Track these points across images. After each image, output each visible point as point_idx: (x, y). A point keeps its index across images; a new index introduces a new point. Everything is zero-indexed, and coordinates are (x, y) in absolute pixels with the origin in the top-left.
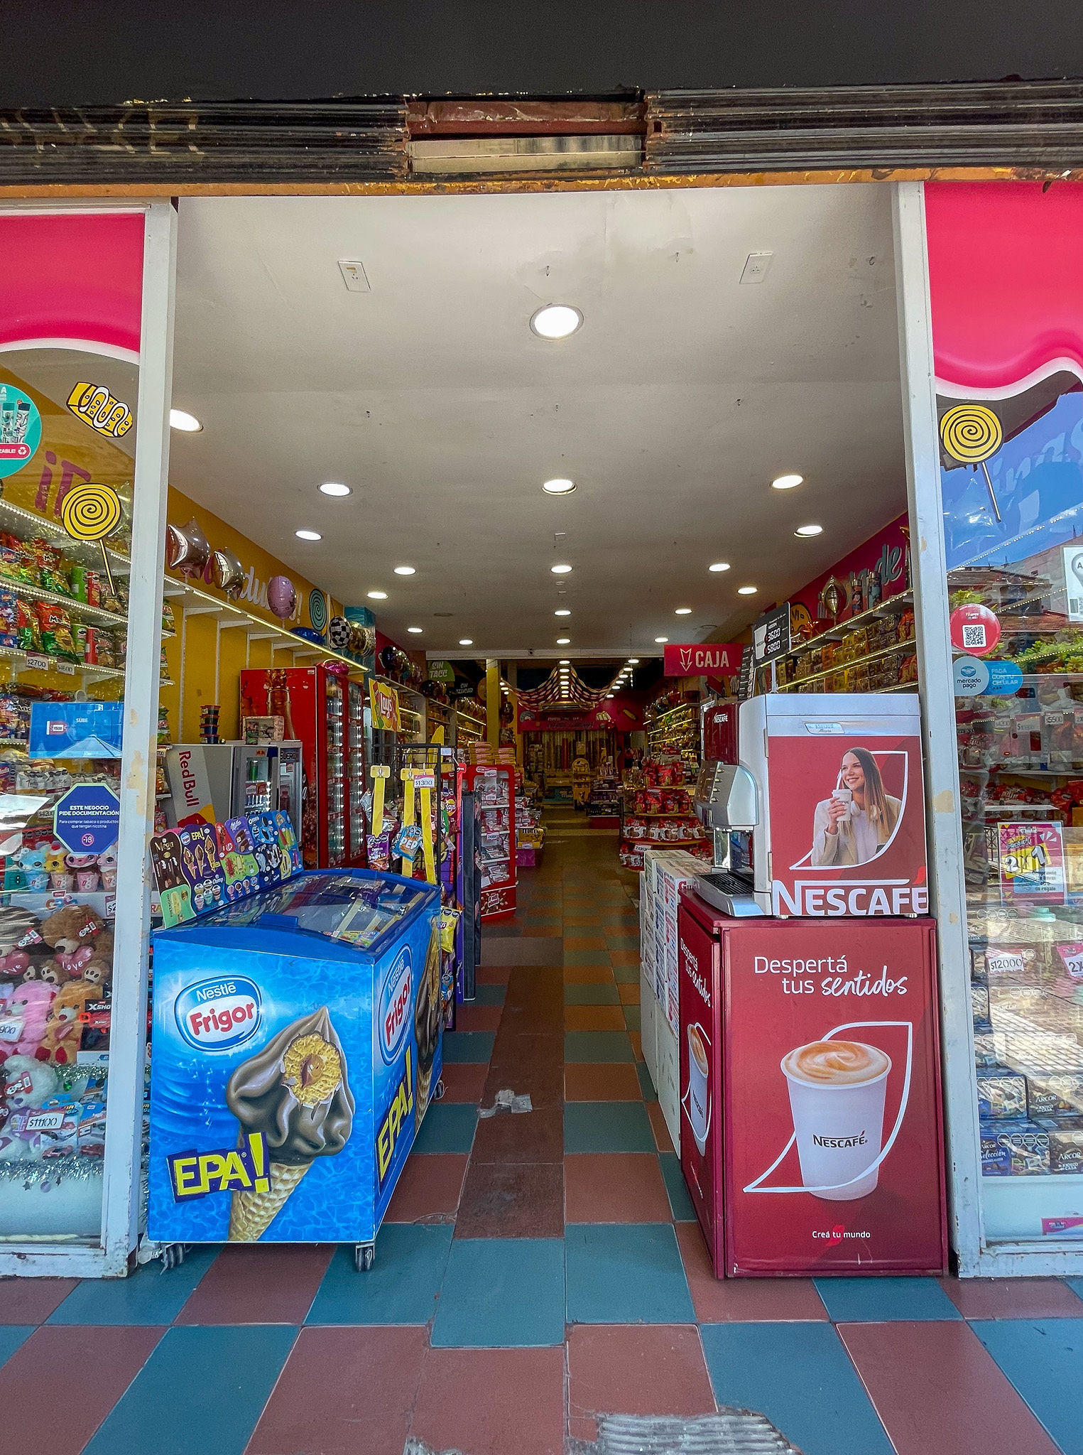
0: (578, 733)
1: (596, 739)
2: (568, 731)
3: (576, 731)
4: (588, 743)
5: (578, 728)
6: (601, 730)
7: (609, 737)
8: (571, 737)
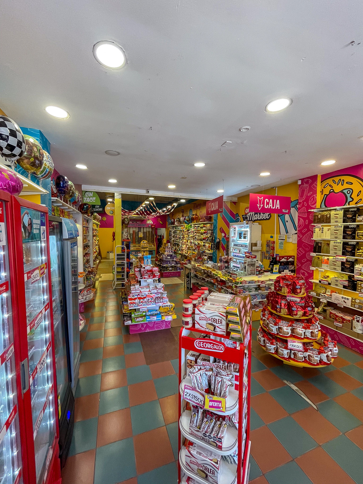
0: (140, 228)
1: (147, 231)
2: (135, 227)
4: (144, 232)
5: (140, 226)
6: (149, 227)
7: (152, 230)
8: (137, 230)
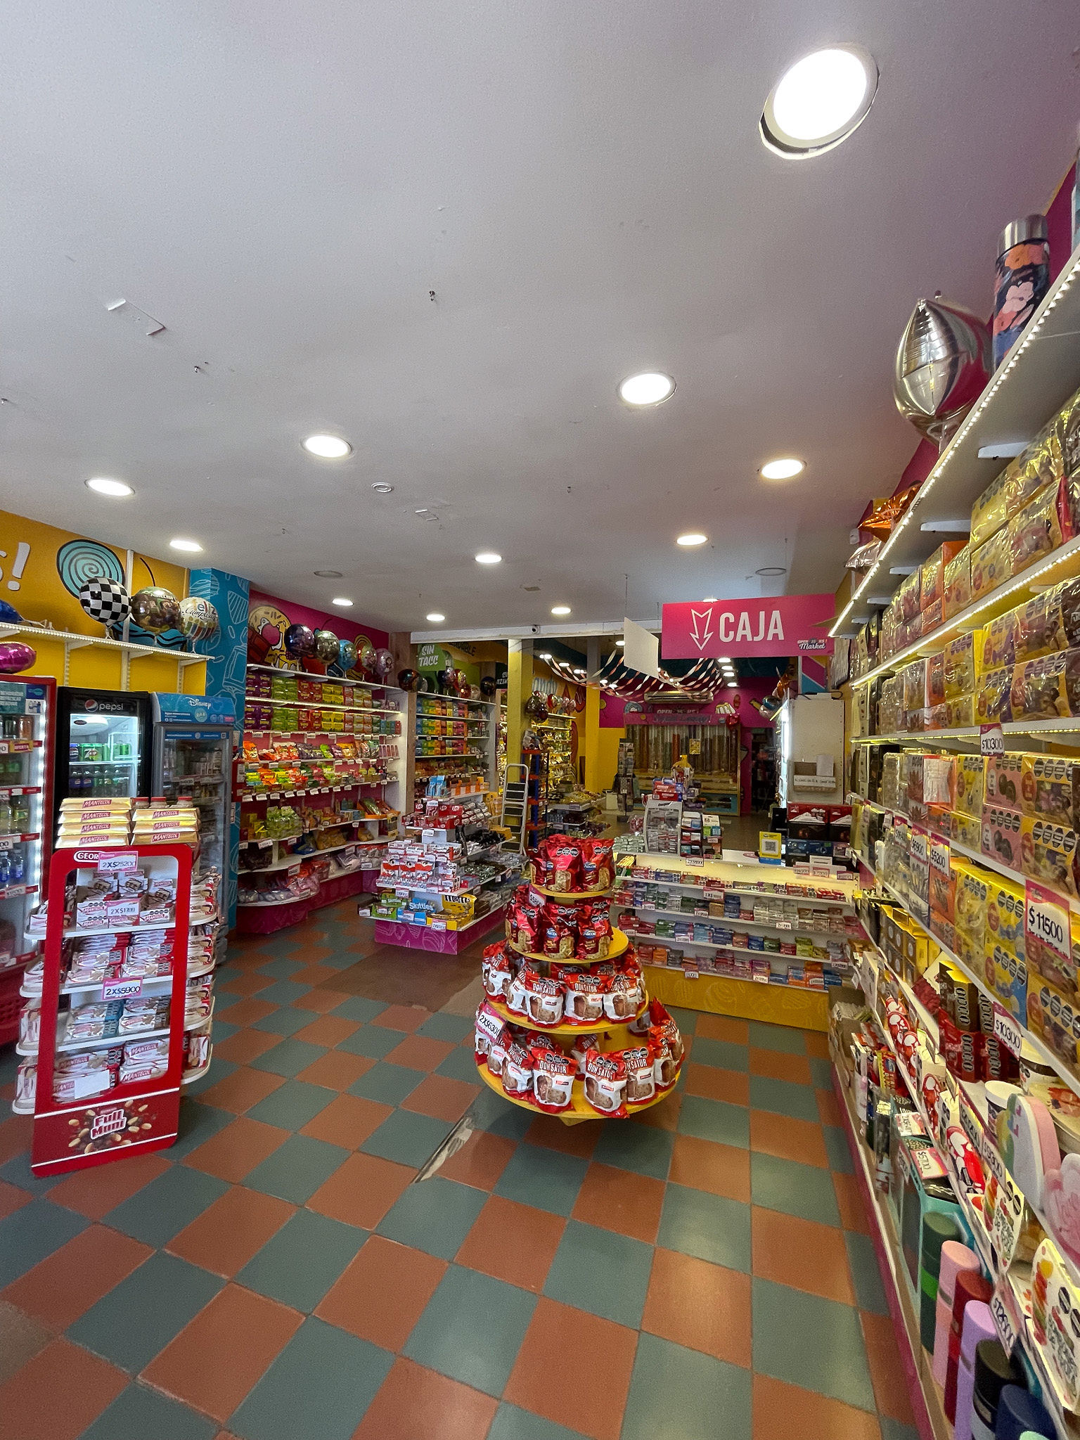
0: (692, 729)
1: (714, 736)
3: (690, 726)
5: (691, 723)
8: (684, 733)
